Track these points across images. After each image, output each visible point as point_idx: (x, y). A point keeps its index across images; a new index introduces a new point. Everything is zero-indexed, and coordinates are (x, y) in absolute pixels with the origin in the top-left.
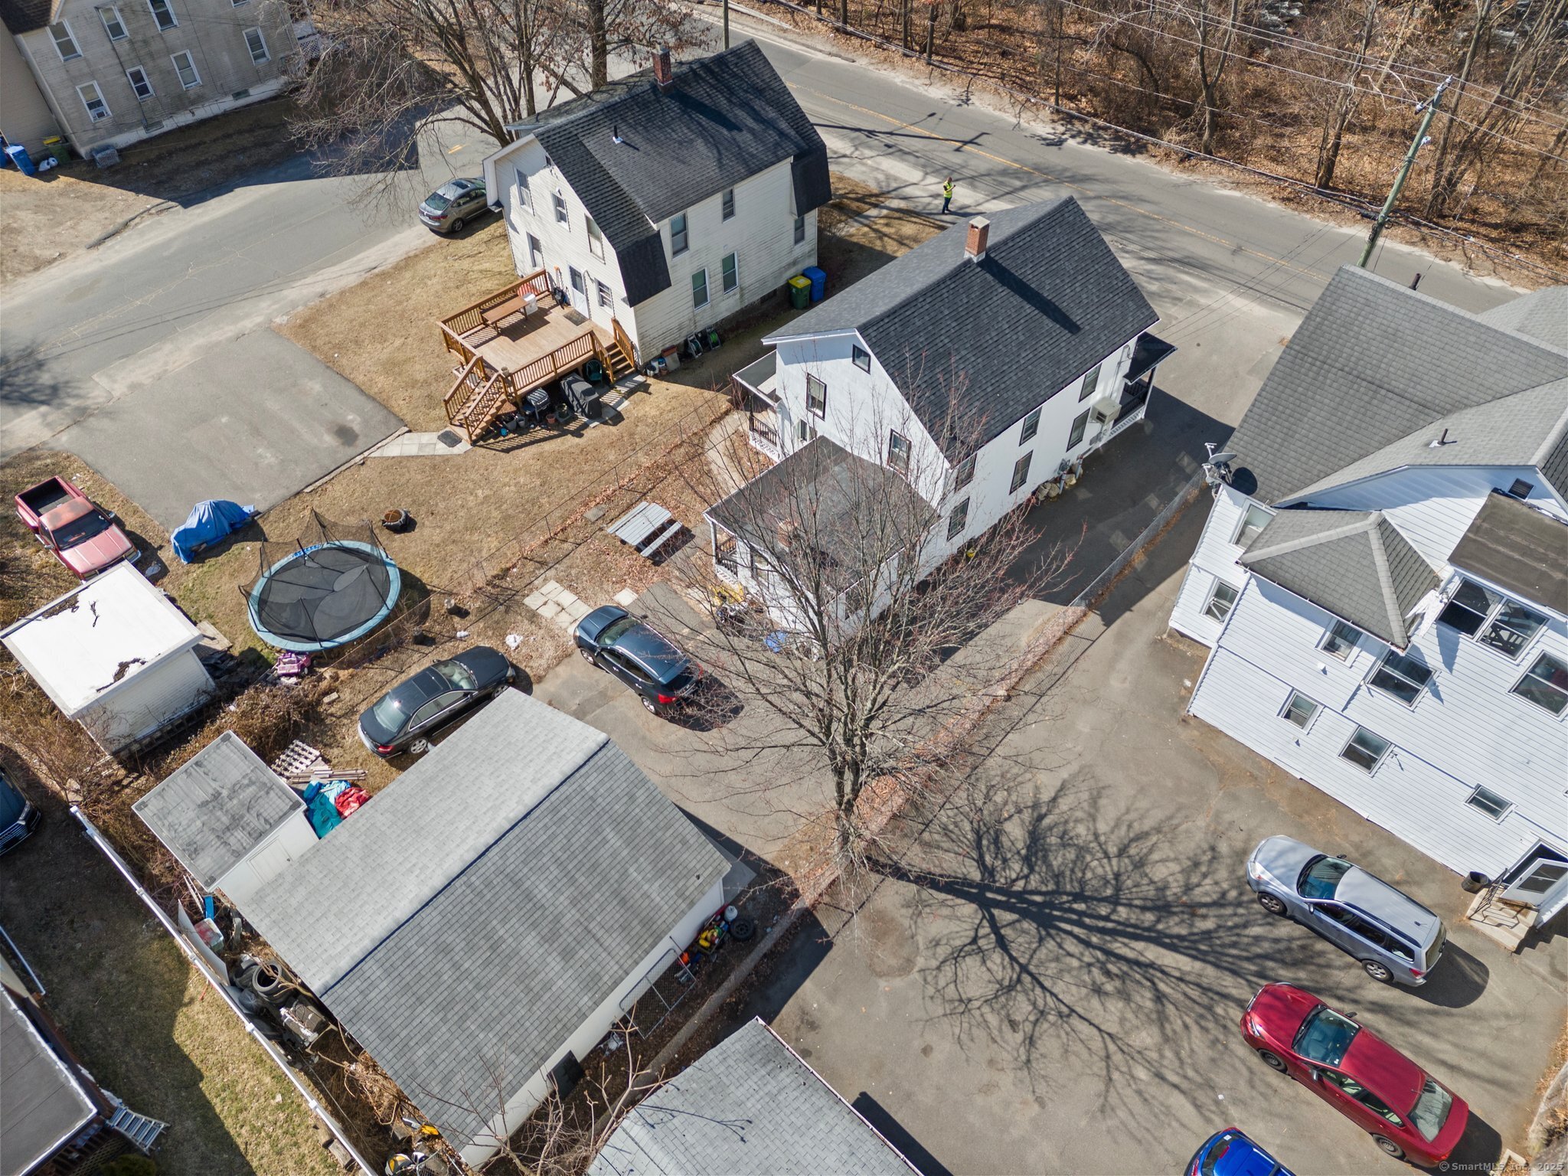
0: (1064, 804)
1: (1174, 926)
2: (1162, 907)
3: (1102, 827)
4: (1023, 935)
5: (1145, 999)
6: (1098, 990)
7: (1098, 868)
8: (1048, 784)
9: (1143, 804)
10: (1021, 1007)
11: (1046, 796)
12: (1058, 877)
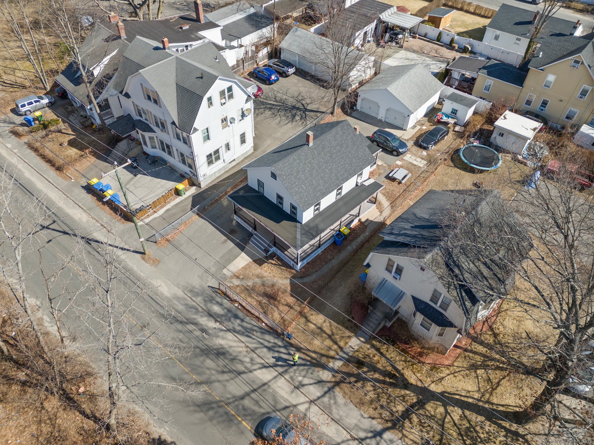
0: (287, 122)
1: (269, 106)
2: (270, 109)
3: (279, 119)
4: (299, 105)
5: (277, 98)
6: (286, 99)
7: (282, 113)
8: (290, 125)
9: (270, 122)
10: (300, 98)
11: (290, 123)
12: (290, 112)
